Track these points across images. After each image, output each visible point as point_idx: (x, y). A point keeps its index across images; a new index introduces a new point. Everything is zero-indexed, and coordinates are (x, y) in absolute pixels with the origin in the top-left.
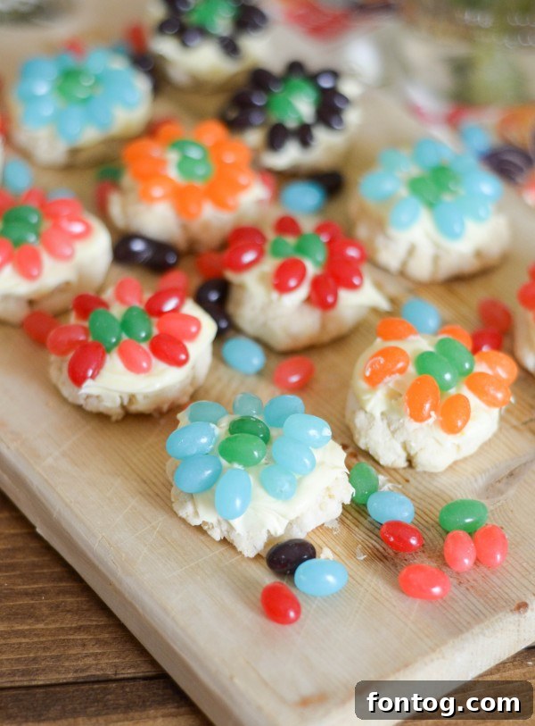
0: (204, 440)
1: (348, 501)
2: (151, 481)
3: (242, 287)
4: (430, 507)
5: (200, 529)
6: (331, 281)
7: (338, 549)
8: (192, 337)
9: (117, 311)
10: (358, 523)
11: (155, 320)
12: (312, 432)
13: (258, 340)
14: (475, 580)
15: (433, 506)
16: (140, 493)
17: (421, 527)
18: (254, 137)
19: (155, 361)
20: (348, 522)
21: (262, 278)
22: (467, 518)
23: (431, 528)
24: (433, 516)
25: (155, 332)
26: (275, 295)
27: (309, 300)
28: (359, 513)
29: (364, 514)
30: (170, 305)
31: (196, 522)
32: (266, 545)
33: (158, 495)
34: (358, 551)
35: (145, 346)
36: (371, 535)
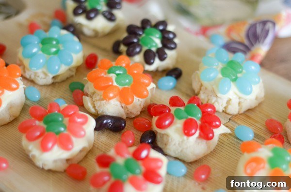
9: (120, 161)
18: (139, 58)
26: (185, 137)
30: (144, 154)
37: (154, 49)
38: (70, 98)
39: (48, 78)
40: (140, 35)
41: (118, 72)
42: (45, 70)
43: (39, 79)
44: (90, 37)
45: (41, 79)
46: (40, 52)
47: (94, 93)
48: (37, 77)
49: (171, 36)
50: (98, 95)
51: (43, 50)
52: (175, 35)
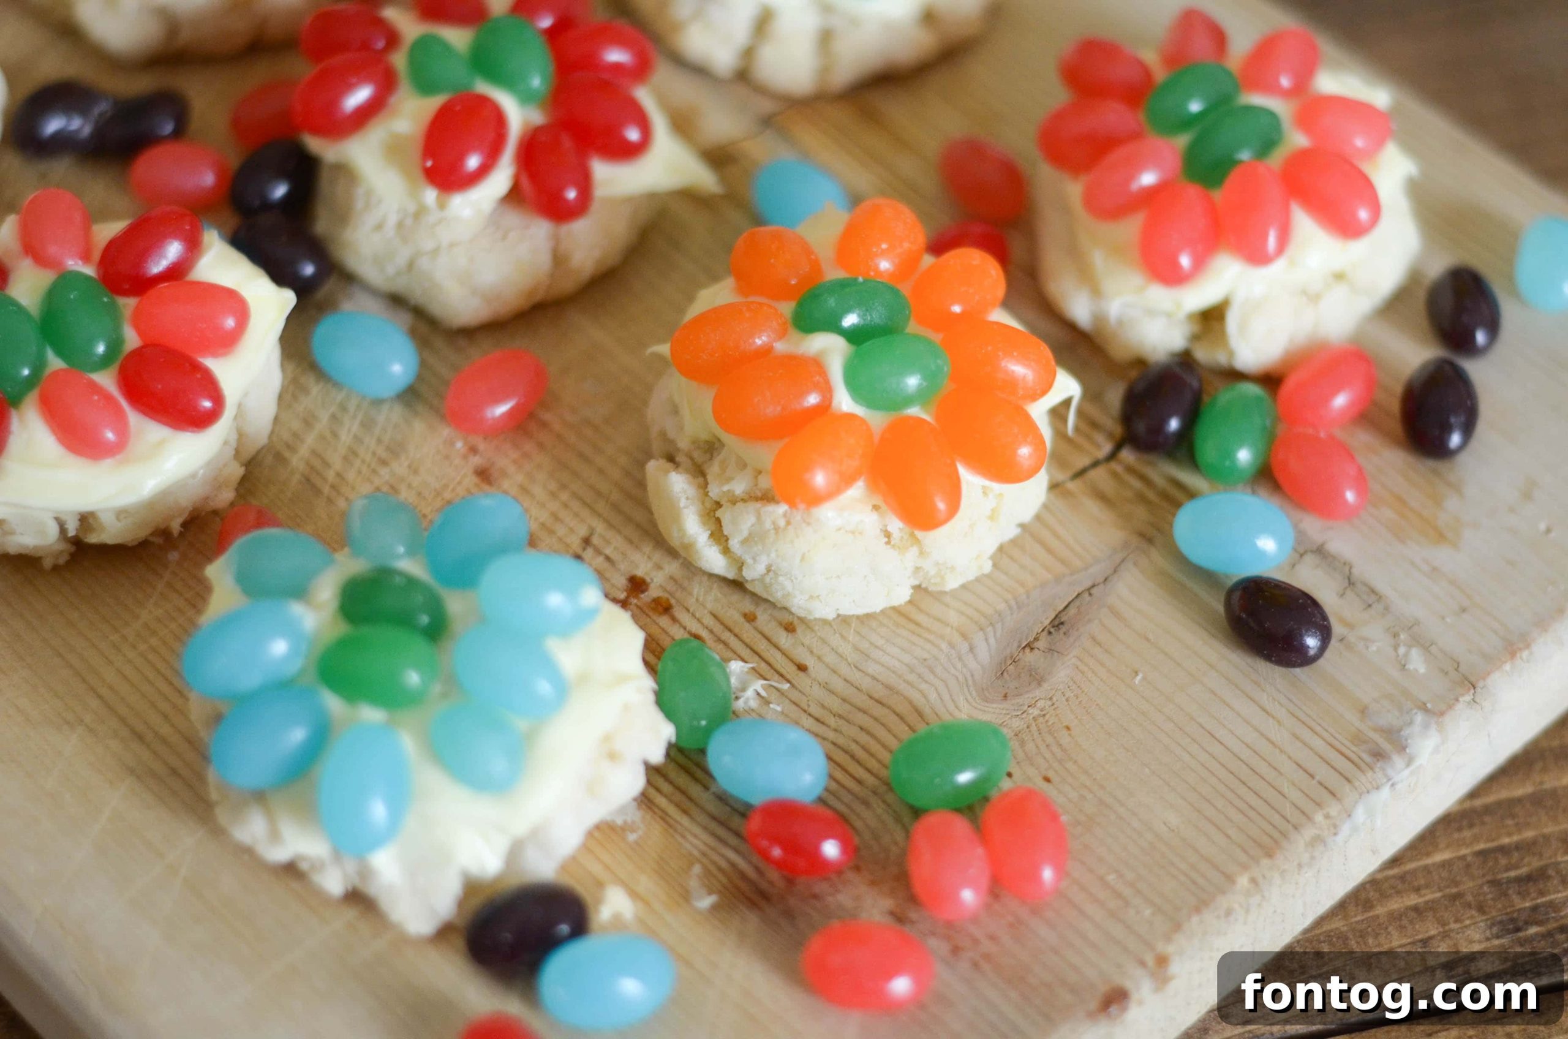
0: (279, 647)
1: (657, 756)
2: (156, 734)
3: (344, 170)
4: (864, 738)
5: (291, 870)
6: (567, 142)
7: (646, 883)
8: (227, 342)
10: (687, 803)
11: (128, 304)
12: (555, 600)
13: (397, 301)
14: (992, 938)
15: (869, 733)
16: (132, 771)
17: (847, 798)
19: (135, 419)
20: (662, 801)
21: (394, 150)
22: (962, 770)
23: (874, 800)
24: (873, 764)
25: (132, 340)
27: (514, 196)
28: (687, 771)
29: (699, 774)
31: (279, 854)
32: (461, 903)
33: (174, 772)
34: (694, 884)
35: (106, 380)
36: (721, 832)
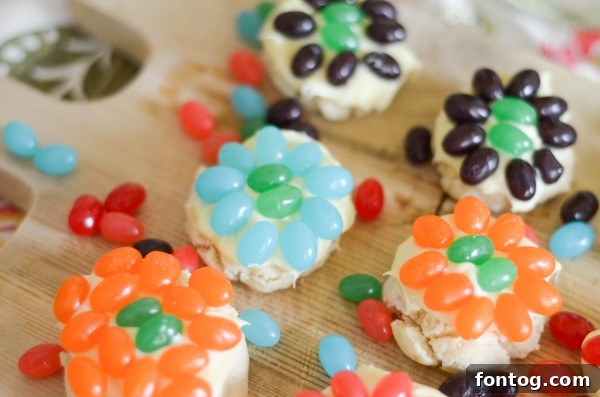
37: (527, 157)
38: (349, 319)
39: (284, 276)
40: (483, 120)
41: (475, 253)
42: (280, 262)
43: (263, 282)
44: (338, 122)
45: (267, 282)
46: (259, 218)
47: (420, 314)
48: (256, 279)
49: (555, 109)
50: (438, 322)
51: (263, 209)
52: (563, 105)
